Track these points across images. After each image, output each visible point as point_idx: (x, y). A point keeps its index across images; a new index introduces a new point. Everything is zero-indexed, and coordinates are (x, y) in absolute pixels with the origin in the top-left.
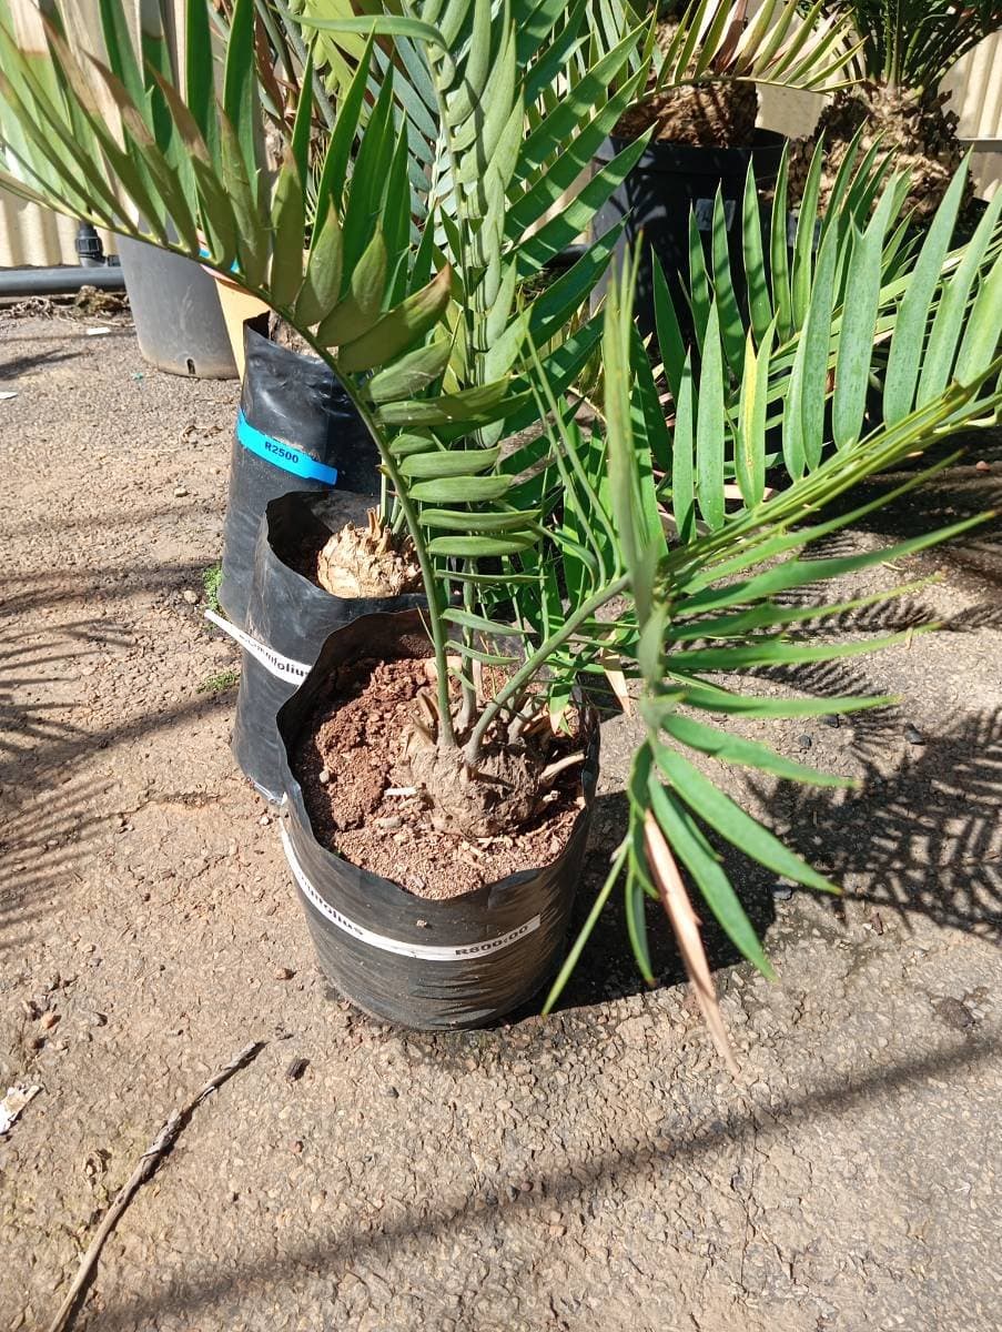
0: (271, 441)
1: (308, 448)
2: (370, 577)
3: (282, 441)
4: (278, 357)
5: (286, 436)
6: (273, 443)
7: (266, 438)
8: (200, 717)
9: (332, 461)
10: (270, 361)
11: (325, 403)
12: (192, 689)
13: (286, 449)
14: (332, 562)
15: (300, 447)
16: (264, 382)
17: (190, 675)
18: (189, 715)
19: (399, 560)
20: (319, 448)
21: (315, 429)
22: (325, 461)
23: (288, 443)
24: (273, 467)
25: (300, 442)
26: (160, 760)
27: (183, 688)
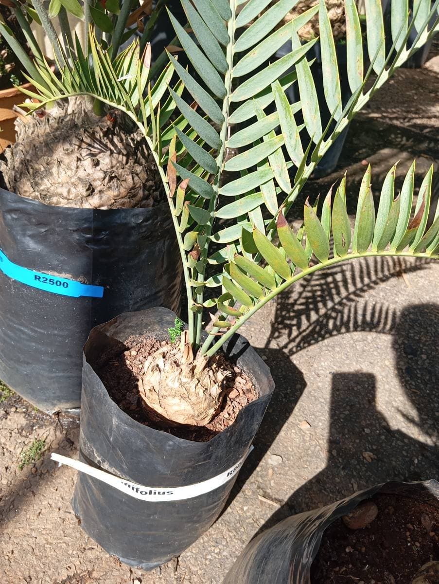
0: (39, 274)
1: (75, 276)
2: (199, 398)
3: (50, 273)
4: (36, 210)
5: (53, 269)
6: (42, 275)
7: (35, 272)
8: (34, 494)
9: (98, 282)
10: (29, 214)
11: (88, 241)
12: (14, 467)
13: (56, 279)
14: (163, 393)
15: (68, 276)
16: (24, 230)
17: (7, 454)
18: (24, 495)
19: (211, 373)
20: (86, 274)
21: (79, 261)
22: (92, 283)
23: (56, 274)
24: (45, 292)
25: (67, 272)
26: (25, 552)
27: (7, 468)
